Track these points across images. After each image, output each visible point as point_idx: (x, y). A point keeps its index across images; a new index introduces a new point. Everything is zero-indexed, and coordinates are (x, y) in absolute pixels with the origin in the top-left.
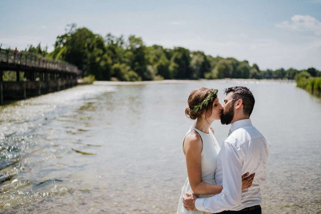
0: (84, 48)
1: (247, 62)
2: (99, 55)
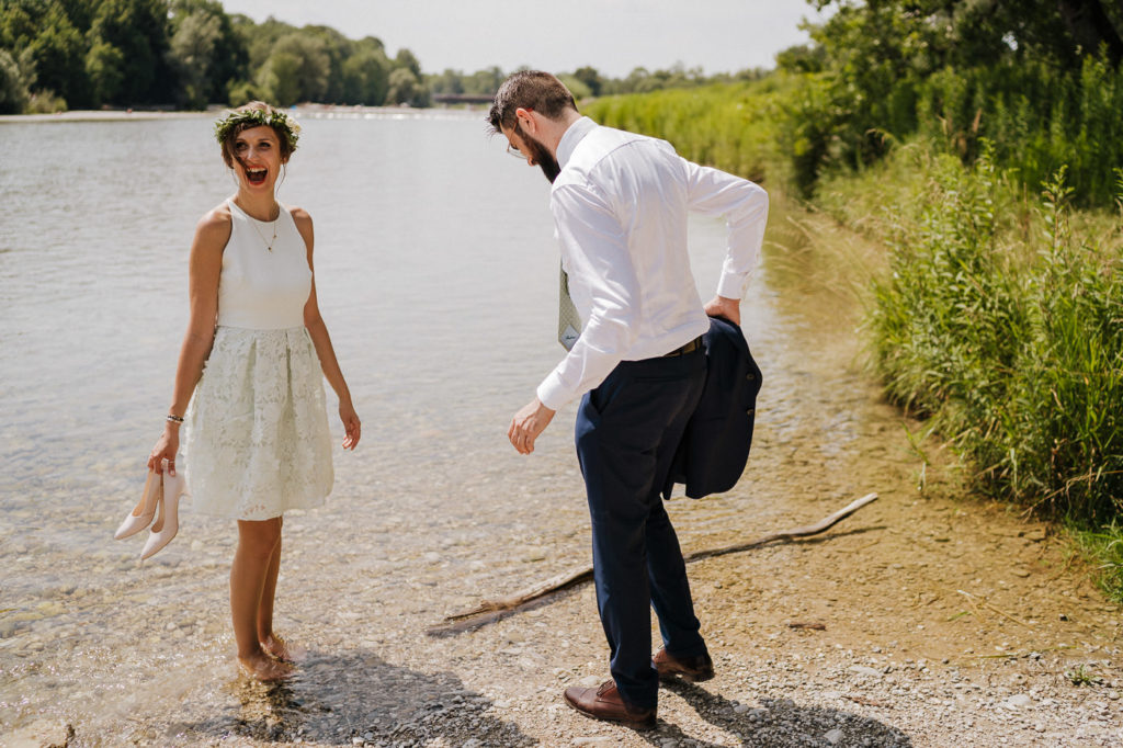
1: (376, 42)
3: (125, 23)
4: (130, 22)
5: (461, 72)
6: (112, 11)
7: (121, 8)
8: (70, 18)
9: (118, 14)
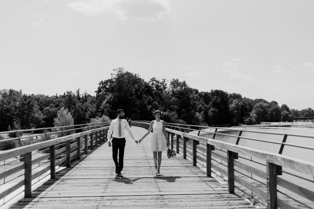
0: (131, 95)
1: (276, 103)
2: (150, 103)
3: (219, 102)
4: (220, 102)
5: (297, 110)
6: (216, 99)
7: (218, 98)
8: (205, 102)
9: (217, 100)
